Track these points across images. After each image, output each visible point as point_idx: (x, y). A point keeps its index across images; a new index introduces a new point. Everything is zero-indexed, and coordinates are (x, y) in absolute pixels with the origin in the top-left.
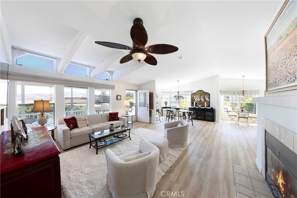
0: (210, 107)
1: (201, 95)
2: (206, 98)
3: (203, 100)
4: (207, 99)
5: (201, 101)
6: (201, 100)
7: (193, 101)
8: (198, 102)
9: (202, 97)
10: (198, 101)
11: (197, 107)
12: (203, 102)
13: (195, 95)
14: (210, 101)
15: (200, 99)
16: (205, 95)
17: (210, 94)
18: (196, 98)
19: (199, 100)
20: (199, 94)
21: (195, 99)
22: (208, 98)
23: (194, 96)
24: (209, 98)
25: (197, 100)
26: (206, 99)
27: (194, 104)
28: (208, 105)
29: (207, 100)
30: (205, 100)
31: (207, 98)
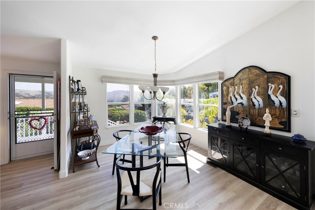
0: (289, 131)
1: (253, 82)
2: (270, 92)
3: (258, 101)
4: (278, 99)
5: (254, 105)
6: (254, 100)
7: (225, 104)
8: (240, 109)
9: (255, 91)
10: (242, 104)
11: (236, 125)
12: (259, 108)
13: (233, 84)
14: (294, 107)
15: (249, 99)
16: (268, 82)
17: (288, 78)
18: (237, 96)
19: (245, 101)
20: (244, 82)
21: (233, 99)
22: (282, 95)
23: (228, 88)
24: (287, 94)
25: (240, 101)
26: (273, 98)
27: (228, 113)
28: (281, 123)
29: (277, 103)
30: (269, 102)
31: (275, 92)
